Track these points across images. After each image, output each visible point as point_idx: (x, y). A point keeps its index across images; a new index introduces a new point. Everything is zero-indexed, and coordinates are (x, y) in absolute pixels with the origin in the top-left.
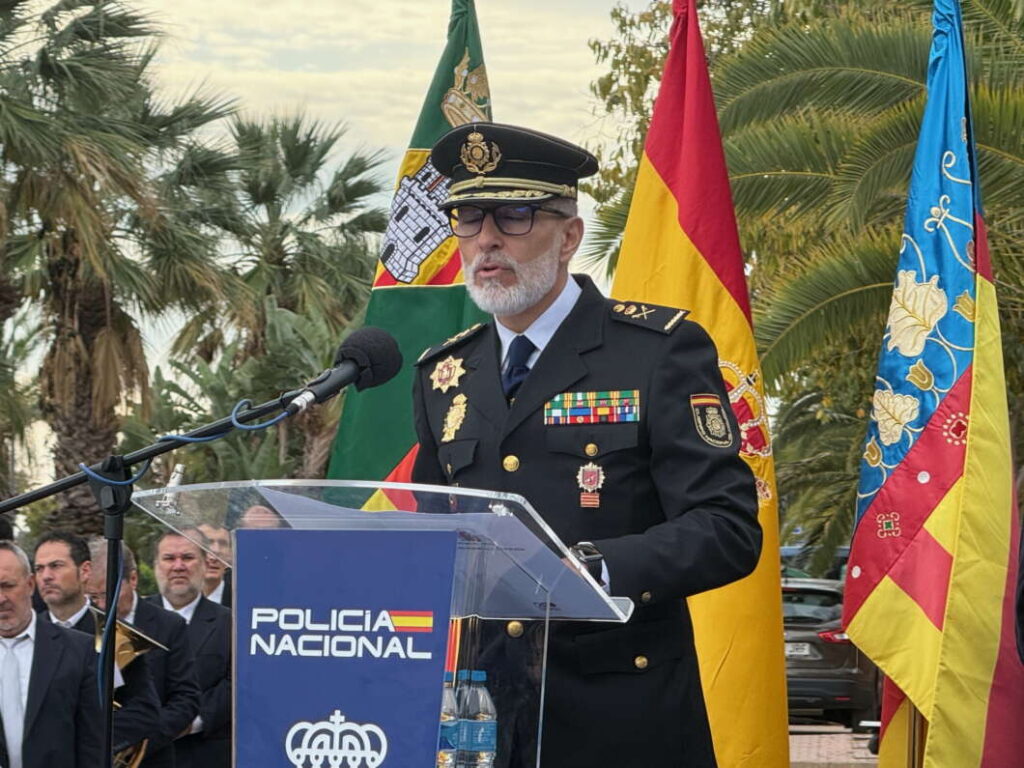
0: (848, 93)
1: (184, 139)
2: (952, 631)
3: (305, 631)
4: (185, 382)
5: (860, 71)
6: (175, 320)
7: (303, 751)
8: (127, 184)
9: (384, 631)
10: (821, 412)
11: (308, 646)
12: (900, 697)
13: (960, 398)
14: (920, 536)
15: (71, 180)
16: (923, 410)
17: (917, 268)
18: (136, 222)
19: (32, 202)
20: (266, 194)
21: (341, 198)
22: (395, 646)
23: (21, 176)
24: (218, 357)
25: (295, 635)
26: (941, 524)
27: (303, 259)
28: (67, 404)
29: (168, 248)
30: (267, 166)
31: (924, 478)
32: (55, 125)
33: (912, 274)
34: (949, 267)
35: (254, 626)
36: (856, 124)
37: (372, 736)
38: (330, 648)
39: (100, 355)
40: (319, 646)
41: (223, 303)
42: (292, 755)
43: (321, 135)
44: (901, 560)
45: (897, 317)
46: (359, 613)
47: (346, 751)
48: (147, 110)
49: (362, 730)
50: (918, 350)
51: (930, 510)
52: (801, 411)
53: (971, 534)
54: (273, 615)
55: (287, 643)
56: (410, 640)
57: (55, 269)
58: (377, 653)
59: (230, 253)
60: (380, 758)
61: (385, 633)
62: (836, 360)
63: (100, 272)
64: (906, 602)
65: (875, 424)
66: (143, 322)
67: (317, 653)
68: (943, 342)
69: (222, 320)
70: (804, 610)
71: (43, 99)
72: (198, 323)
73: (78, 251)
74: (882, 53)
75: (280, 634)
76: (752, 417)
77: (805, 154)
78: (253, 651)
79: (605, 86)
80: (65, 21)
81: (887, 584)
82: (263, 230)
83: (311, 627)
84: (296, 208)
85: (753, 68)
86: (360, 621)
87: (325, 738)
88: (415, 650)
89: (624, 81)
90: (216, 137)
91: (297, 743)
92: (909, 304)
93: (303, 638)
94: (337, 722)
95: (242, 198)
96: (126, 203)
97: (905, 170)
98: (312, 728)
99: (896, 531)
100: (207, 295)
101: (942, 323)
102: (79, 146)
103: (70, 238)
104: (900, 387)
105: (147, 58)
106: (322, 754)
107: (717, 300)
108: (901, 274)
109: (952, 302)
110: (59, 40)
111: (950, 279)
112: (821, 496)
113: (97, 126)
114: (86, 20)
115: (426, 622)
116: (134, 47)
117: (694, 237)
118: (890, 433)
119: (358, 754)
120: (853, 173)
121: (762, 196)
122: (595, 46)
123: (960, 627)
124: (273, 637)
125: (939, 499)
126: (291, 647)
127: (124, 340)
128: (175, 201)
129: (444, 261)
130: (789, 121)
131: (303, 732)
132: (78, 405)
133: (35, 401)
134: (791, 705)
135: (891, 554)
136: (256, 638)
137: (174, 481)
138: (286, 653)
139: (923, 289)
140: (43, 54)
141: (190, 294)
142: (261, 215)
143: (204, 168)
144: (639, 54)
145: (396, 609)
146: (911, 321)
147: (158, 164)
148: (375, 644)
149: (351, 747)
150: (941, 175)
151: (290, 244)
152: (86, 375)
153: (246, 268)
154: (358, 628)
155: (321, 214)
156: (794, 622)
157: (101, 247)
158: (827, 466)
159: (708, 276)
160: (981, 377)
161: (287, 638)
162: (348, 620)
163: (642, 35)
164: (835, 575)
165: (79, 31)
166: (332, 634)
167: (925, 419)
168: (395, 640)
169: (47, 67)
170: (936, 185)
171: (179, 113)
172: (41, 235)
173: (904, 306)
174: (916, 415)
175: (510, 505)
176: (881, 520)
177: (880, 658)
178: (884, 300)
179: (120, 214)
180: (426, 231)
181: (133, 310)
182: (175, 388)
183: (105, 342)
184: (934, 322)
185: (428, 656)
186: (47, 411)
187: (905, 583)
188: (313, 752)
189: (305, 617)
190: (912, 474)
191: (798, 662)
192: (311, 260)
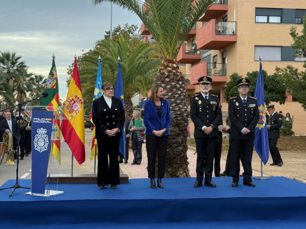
0: (90, 73)
1: (30, 77)
3: (39, 120)
4: (30, 98)
5: (91, 71)
6: (29, 93)
7: (39, 131)
8: (25, 80)
10: (87, 101)
15: (19, 80)
17: (97, 88)
18: (26, 84)
19: (16, 82)
20: (38, 82)
21: (44, 82)
22: (48, 122)
23: (15, 79)
24: (33, 96)
25: (38, 121)
27: (41, 87)
28: (19, 100)
29: (28, 86)
30: (38, 79)
32: (18, 75)
34: (100, 88)
36: (90, 76)
37: (45, 130)
38: (41, 122)
39: (22, 96)
41: (34, 91)
43: (43, 77)
45: (95, 92)
48: (27, 74)
49: (44, 129)
50: (97, 95)
52: (85, 101)
54: (36, 119)
55: (37, 121)
57: (18, 88)
58: (46, 122)
59: (34, 87)
60: (46, 132)
61: (47, 120)
62: (88, 97)
63: (22, 88)
66: (26, 93)
68: (99, 94)
69: (34, 93)
70: (85, 118)
71: (17, 73)
72: (32, 93)
73: (20, 86)
74: (93, 70)
75: (36, 120)
77: (86, 78)
79: (68, 73)
80: (19, 66)
82: (37, 85)
84: (41, 83)
85: (81, 71)
86: (44, 119)
89: (70, 72)
90: (33, 76)
91: (38, 131)
94: (42, 129)
95: (35, 82)
96: (25, 82)
97: (95, 80)
98: (39, 129)
100: (32, 90)
101: (99, 93)
102: (20, 77)
103: (19, 85)
105: (27, 69)
107: (78, 90)
109: (100, 90)
110: (18, 67)
112: (87, 108)
113: (22, 75)
114: (21, 66)
115: (51, 119)
116: (26, 68)
117: (76, 84)
119: (44, 132)
120: (89, 80)
121: (83, 82)
122: (67, 69)
127: (25, 94)
128: (29, 82)
129: (52, 86)
130: (85, 75)
132: (20, 100)
133: (16, 100)
134: (85, 126)
136: (34, 121)
137: (26, 106)
139: (97, 90)
140: (17, 69)
141: (31, 90)
142: (37, 83)
143: (32, 79)
144: (71, 70)
145: (48, 118)
147: (27, 79)
151: (40, 86)
152: (21, 97)
153: (36, 88)
155: (43, 84)
156: (85, 119)
157: (22, 86)
158: (87, 106)
159: (77, 88)
163: (71, 68)
164: (88, 115)
165: (20, 67)
169: (17, 70)
171: (30, 74)
172: (17, 85)
178: (93, 91)
179: (24, 83)
180: (51, 83)
181: (25, 92)
182: (29, 98)
183: (23, 94)
184: (98, 92)
185: (51, 123)
186: (17, 100)
188: (40, 132)
189: (39, 119)
191: (85, 123)
192: (42, 87)
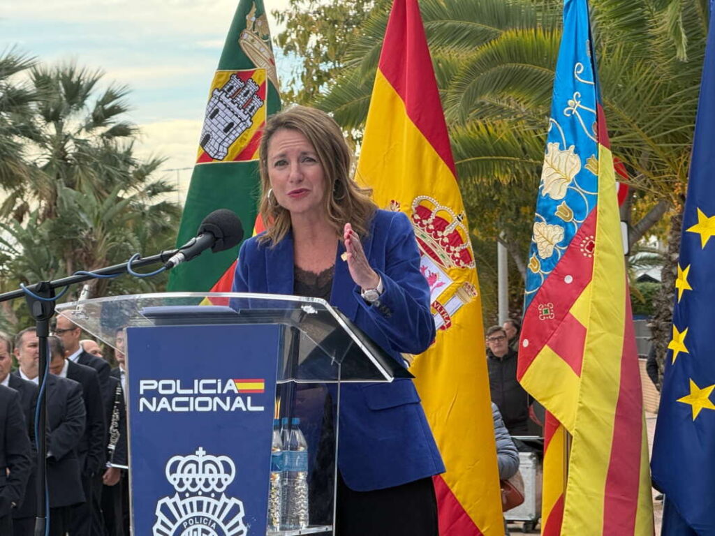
2: (587, 381)
3: (176, 395)
7: (178, 475)
9: (231, 393)
11: (179, 404)
12: (558, 424)
13: (590, 227)
14: (567, 318)
16: (566, 234)
17: (560, 141)
22: (238, 403)
25: (170, 397)
26: (580, 309)
31: (569, 280)
33: (557, 145)
34: (581, 140)
35: (142, 392)
37: (225, 464)
38: (194, 406)
40: (186, 404)
42: (170, 478)
44: (555, 335)
45: (547, 174)
46: (213, 381)
47: (207, 475)
49: (218, 460)
50: (563, 195)
51: (573, 300)
53: (598, 315)
54: (154, 384)
55: (164, 403)
56: (249, 399)
58: (226, 408)
60: (231, 479)
64: (560, 362)
65: (535, 245)
67: (185, 409)
68: (579, 189)
75: (159, 397)
76: (462, 243)
78: (141, 409)
81: (546, 351)
83: (180, 392)
86: (214, 386)
87: (193, 466)
88: (252, 405)
91: (173, 470)
92: (556, 165)
93: (175, 400)
94: (201, 455)
98: (183, 460)
99: (551, 316)
101: (578, 177)
104: (552, 220)
106: (191, 477)
107: (435, 166)
108: (550, 146)
109: (584, 162)
111: (582, 148)
115: (259, 386)
118: (545, 251)
119: (216, 476)
123: (592, 377)
124: (154, 399)
125: (579, 293)
126: (167, 406)
129: (244, 145)
131: (177, 463)
135: (548, 331)
136: (143, 400)
137: (83, 296)
138: (164, 410)
139: (564, 154)
145: (238, 378)
146: (558, 176)
148: (225, 402)
149: (211, 472)
150: (574, 79)
154: (213, 391)
160: (603, 212)
161: (164, 399)
162: (206, 387)
166: (195, 396)
167: (568, 240)
168: (239, 399)
170: (571, 86)
173: (552, 167)
174: (562, 238)
175: (315, 305)
176: (541, 308)
177: (543, 400)
180: (231, 125)
184: (572, 176)
187: (559, 350)
188: (185, 476)
189: (176, 385)
190: (560, 277)
